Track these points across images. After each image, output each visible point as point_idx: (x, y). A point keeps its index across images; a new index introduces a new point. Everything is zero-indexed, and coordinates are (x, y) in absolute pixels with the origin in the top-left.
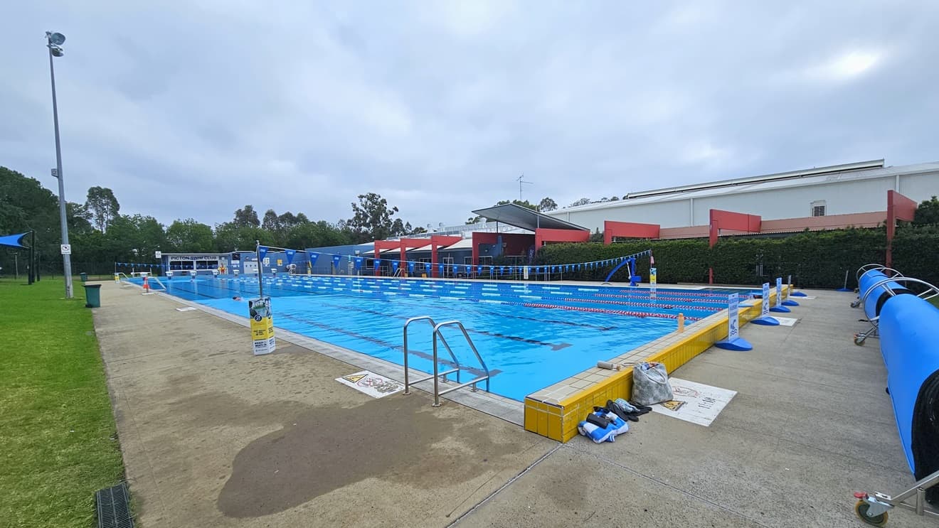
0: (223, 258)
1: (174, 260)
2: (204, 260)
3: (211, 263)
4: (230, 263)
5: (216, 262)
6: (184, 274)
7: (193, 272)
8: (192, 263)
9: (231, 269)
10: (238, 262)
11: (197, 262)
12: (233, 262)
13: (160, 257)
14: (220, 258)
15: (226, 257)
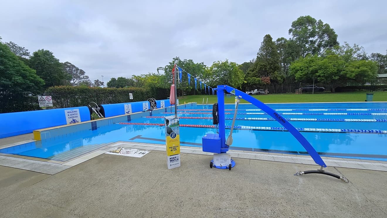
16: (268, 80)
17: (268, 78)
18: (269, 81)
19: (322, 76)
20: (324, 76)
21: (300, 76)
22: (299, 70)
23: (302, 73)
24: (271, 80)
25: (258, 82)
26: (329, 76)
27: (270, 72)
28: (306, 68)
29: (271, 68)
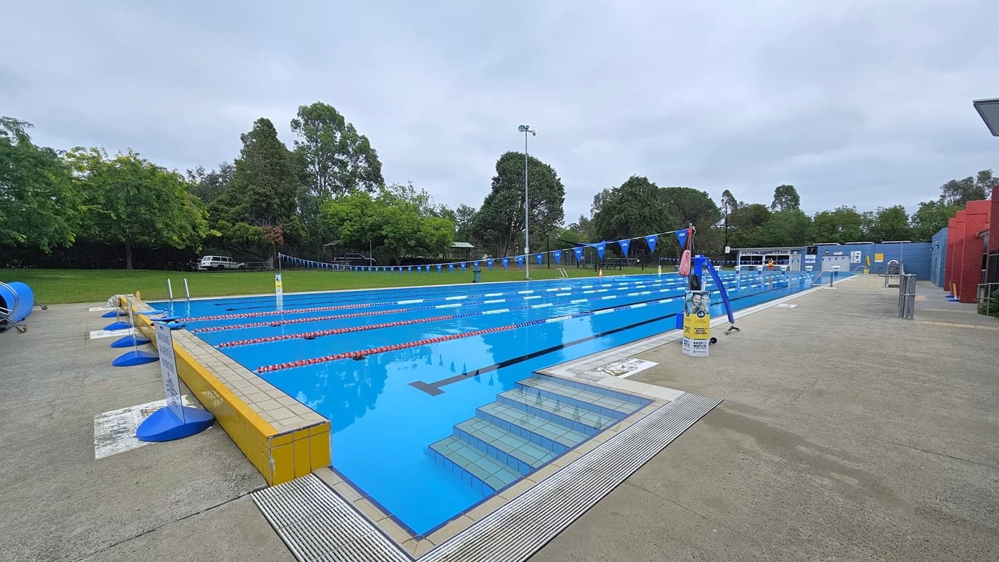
0: (795, 253)
1: (744, 255)
2: (773, 254)
3: (780, 257)
4: (803, 259)
5: (787, 257)
6: (751, 269)
7: (760, 267)
8: (760, 258)
9: (803, 265)
10: (814, 257)
11: (767, 257)
12: (807, 257)
13: (729, 252)
14: (792, 252)
15: (799, 251)
16: (278, 235)
17: (278, 229)
18: (281, 238)
19: (391, 238)
20: (394, 237)
21: (349, 232)
22: (345, 220)
23: (352, 226)
24: (284, 235)
25: (256, 237)
26: (402, 240)
27: (281, 215)
28: (358, 218)
29: (282, 205)
